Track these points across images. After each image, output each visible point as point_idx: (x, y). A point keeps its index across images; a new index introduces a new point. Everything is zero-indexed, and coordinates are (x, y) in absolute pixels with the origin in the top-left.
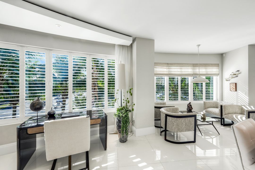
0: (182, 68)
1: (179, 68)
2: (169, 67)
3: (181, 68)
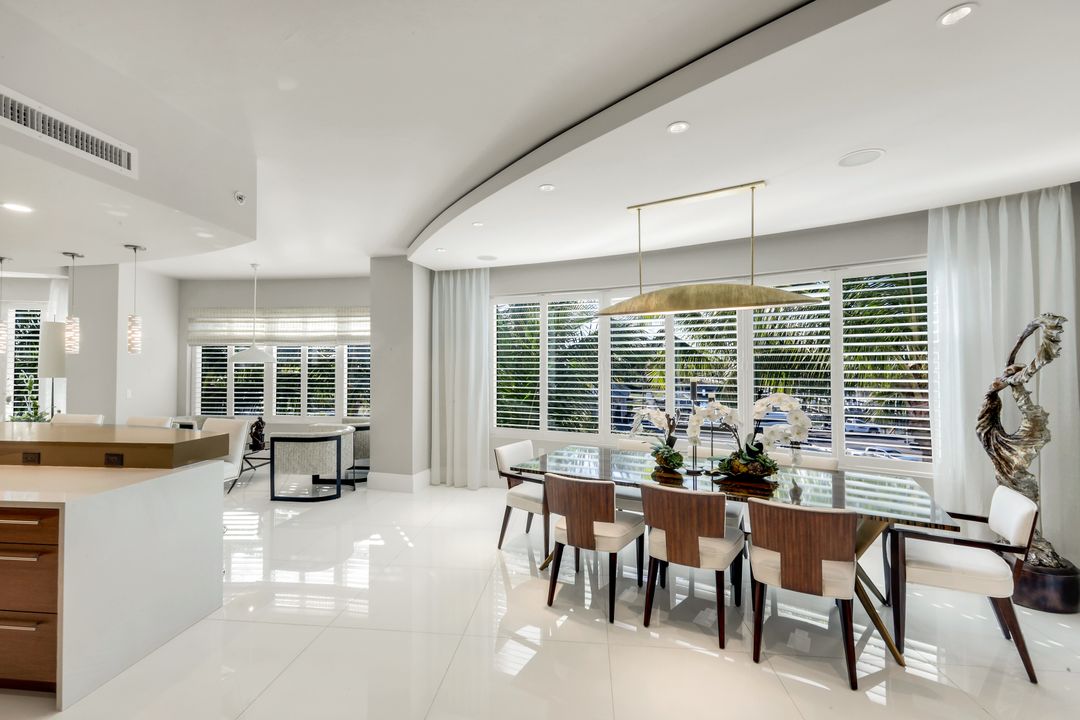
0: (308, 320)
1: (298, 320)
2: (270, 320)
3: (305, 320)
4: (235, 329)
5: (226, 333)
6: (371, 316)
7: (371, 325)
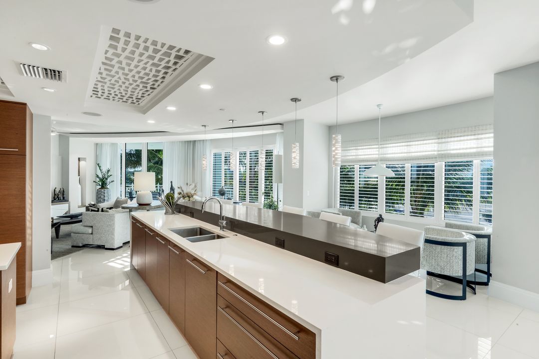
4: (360, 154)
5: (354, 157)
6: (494, 133)
7: (495, 142)
